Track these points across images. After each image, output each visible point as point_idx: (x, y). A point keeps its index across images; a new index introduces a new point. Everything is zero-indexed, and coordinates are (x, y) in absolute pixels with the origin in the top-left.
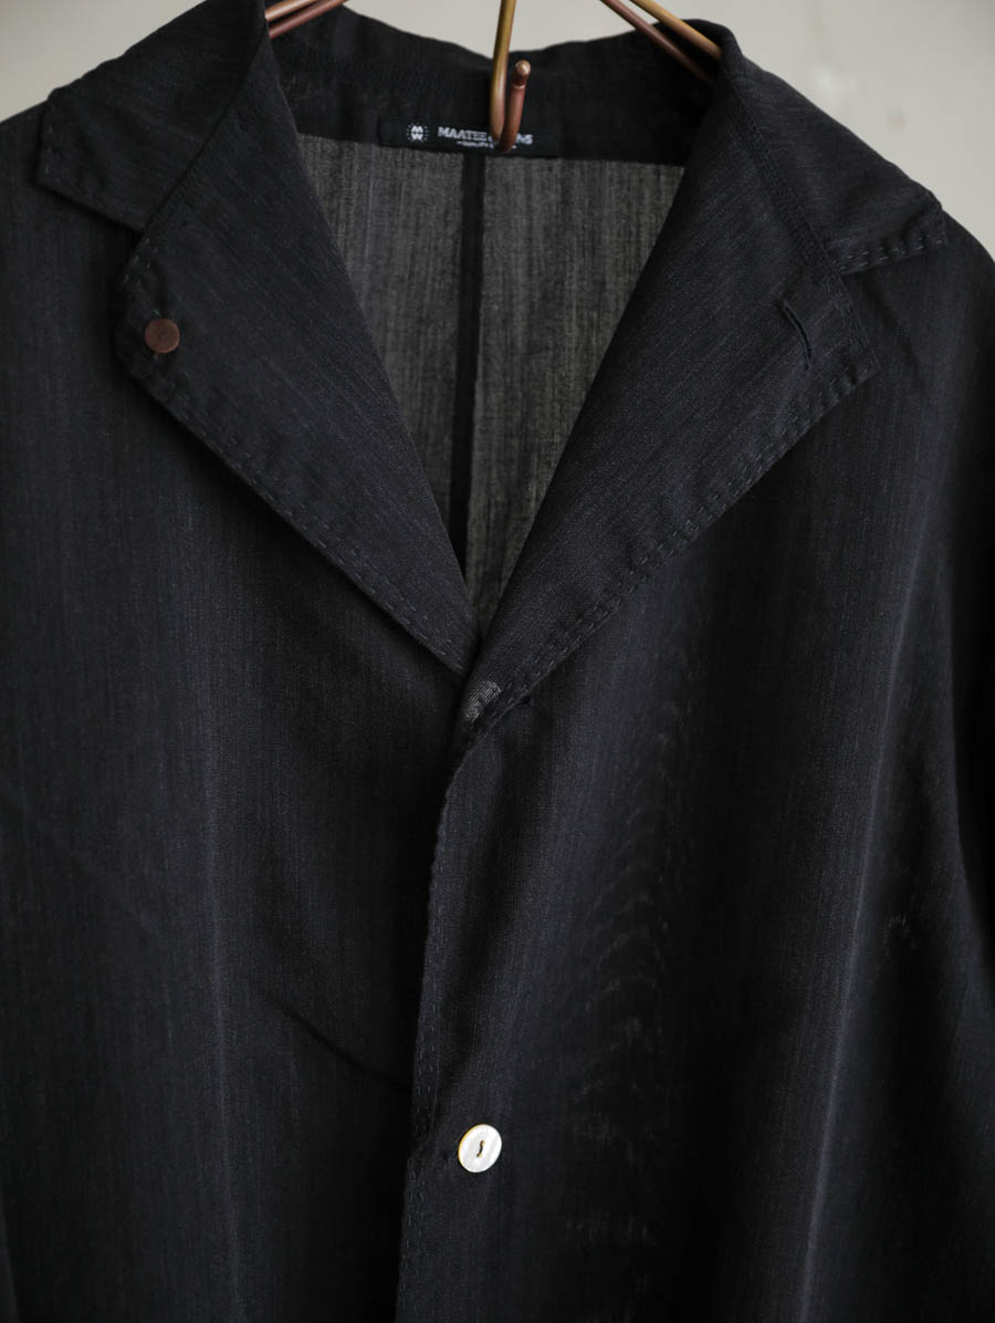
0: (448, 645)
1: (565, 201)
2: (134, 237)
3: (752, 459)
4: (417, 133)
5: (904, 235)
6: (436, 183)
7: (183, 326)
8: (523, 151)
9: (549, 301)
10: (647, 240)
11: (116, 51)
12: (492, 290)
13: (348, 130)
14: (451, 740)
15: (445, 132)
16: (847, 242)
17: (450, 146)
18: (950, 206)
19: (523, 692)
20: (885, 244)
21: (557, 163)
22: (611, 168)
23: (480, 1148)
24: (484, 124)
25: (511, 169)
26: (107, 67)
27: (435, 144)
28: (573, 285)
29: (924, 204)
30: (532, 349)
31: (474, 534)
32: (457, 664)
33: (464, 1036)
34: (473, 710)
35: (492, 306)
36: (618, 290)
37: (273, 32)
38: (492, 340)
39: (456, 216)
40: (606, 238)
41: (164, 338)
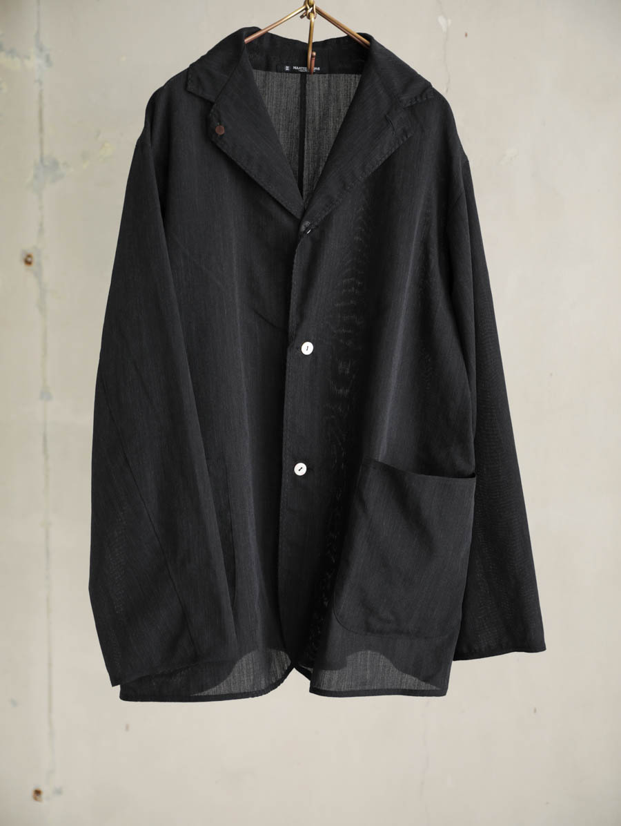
0: (296, 212)
1: (329, 86)
2: (212, 104)
3: (378, 159)
4: (287, 68)
5: (421, 96)
6: (293, 82)
7: (225, 127)
8: (317, 72)
9: (325, 116)
10: (353, 91)
11: (204, 53)
12: (309, 112)
13: (268, 68)
14: (298, 235)
15: (295, 68)
16: (405, 98)
17: (296, 72)
18: (434, 86)
19: (316, 224)
20: (416, 98)
21: (327, 75)
22: (342, 76)
23: (307, 348)
24: (306, 65)
25: (314, 78)
26: (203, 58)
27: (292, 71)
28: (331, 111)
29: (427, 86)
30: (321, 129)
31: (305, 182)
32: (299, 217)
33: (302, 316)
34: (303, 228)
35: (309, 117)
36: (344, 111)
37: (247, 40)
38: (309, 127)
39: (298, 92)
40: (341, 97)
41: (221, 131)
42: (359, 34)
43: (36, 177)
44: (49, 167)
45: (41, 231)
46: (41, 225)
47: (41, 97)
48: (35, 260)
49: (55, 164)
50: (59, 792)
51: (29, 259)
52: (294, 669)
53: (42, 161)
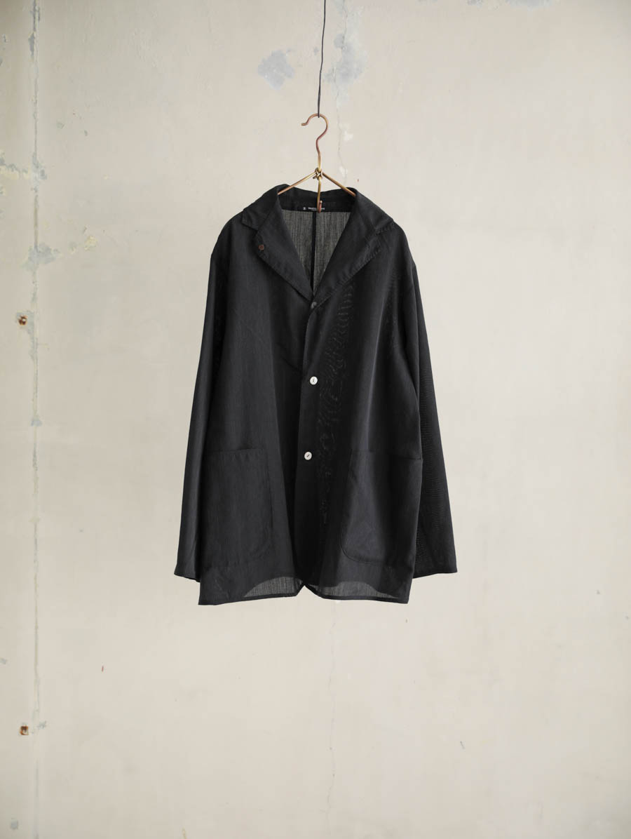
0: (307, 296)
1: (330, 220)
2: (256, 231)
3: (359, 265)
4: (304, 208)
5: (387, 227)
6: (307, 217)
7: (265, 246)
8: (323, 211)
9: (328, 237)
10: (345, 223)
11: (253, 201)
12: (318, 235)
13: (292, 209)
14: (309, 311)
15: (309, 208)
16: (377, 228)
17: (310, 211)
18: (395, 221)
19: (321, 304)
20: (383, 229)
21: (329, 213)
22: (338, 213)
23: (314, 381)
24: (316, 206)
25: (321, 214)
26: (252, 204)
27: (307, 210)
28: (332, 235)
29: (391, 220)
30: (325, 245)
31: (315, 278)
32: (310, 299)
33: (310, 360)
34: (312, 306)
35: (318, 238)
36: (339, 235)
37: (279, 194)
38: (318, 244)
39: (311, 223)
40: (338, 226)
41: (262, 248)
42: (348, 188)
43: (30, 259)
44: (42, 253)
45: (34, 299)
46: (34, 294)
47: (36, 201)
48: (28, 321)
49: (48, 250)
50: (43, 725)
51: (24, 320)
52: (304, 587)
53: (36, 247)
